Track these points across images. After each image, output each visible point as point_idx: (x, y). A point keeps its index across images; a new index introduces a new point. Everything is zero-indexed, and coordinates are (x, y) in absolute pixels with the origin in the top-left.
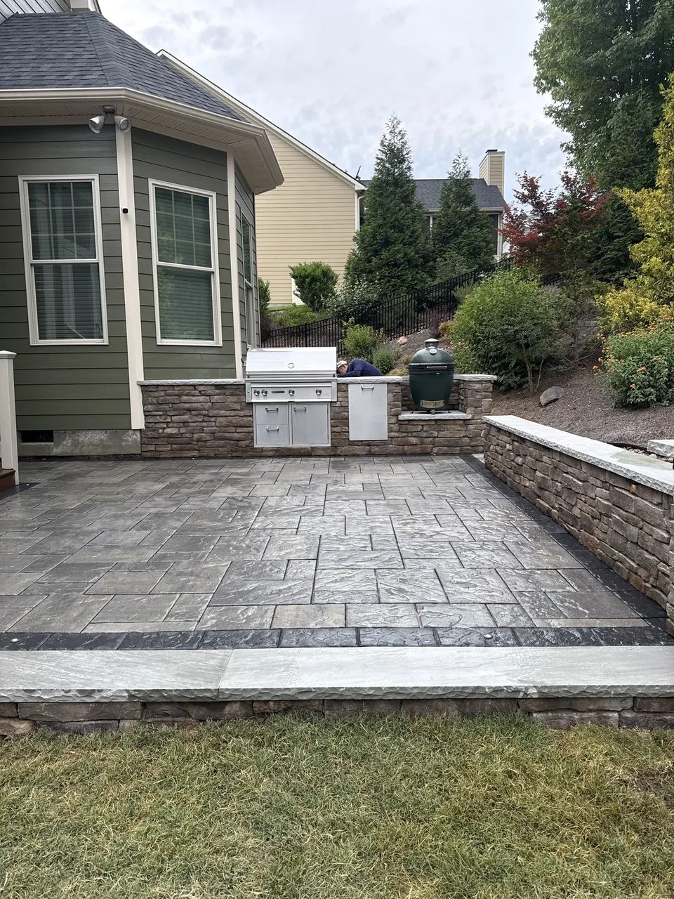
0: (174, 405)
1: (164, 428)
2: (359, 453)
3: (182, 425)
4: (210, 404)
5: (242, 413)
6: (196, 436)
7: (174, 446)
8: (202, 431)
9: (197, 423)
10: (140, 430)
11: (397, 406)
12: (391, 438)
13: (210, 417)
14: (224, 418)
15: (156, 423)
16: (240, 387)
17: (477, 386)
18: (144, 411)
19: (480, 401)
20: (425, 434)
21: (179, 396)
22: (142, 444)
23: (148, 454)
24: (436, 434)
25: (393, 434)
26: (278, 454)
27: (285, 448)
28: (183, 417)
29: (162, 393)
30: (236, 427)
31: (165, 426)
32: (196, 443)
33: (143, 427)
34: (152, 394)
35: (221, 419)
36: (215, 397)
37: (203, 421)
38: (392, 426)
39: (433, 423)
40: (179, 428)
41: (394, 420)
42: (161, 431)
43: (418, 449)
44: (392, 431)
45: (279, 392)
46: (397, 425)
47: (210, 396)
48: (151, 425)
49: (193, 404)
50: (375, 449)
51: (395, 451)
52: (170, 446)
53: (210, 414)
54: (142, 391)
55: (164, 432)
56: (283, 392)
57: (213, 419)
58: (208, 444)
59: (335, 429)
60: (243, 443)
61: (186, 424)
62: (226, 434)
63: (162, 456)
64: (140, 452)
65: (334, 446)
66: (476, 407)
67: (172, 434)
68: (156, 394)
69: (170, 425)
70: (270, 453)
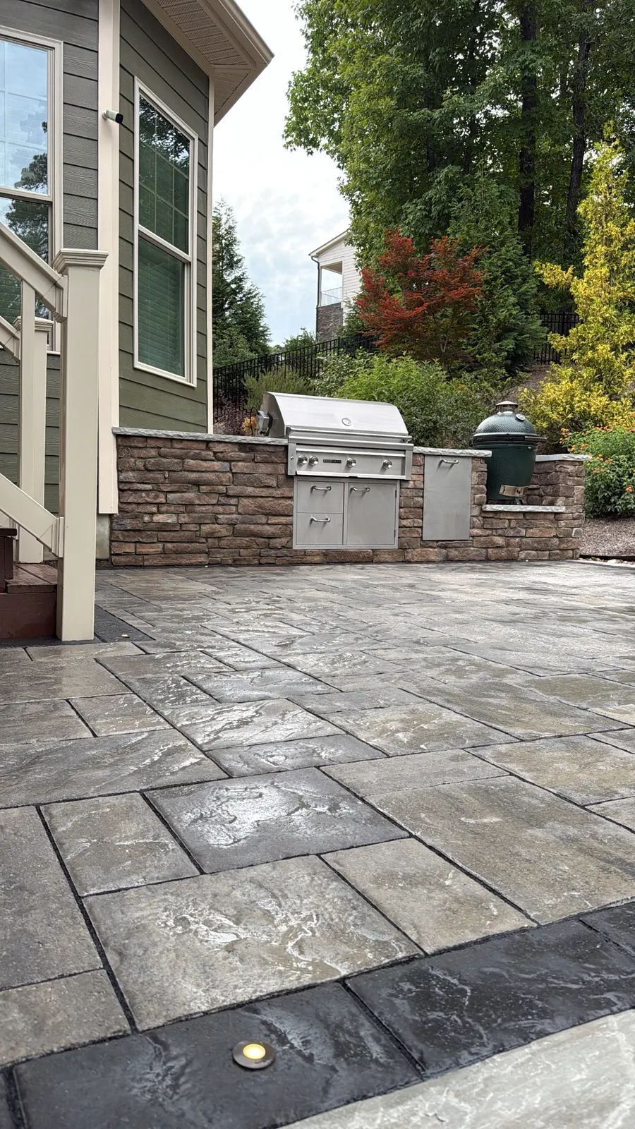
0: (172, 474)
1: (152, 514)
2: (433, 558)
3: (182, 509)
4: (231, 475)
5: (278, 493)
6: (205, 528)
7: (169, 545)
8: (215, 520)
9: (208, 507)
10: (111, 516)
11: (481, 491)
12: (473, 537)
13: (228, 496)
14: (251, 500)
15: (139, 504)
16: (278, 449)
17: (570, 468)
18: (120, 482)
19: (572, 488)
20: (512, 533)
21: (182, 458)
22: (111, 541)
23: (123, 559)
24: (523, 532)
25: (475, 531)
26: (328, 560)
27: (337, 551)
28: (186, 495)
29: (153, 452)
30: (266, 515)
31: (155, 509)
32: (204, 540)
33: (115, 510)
34: (136, 451)
35: (245, 501)
36: (240, 464)
37: (218, 504)
38: (475, 519)
39: (521, 517)
40: (177, 514)
41: (476, 512)
42: (147, 518)
43: (503, 553)
44: (473, 528)
45: (333, 461)
46: (480, 518)
47: (230, 461)
48: (130, 508)
49: (204, 474)
50: (453, 553)
51: (478, 555)
52: (161, 545)
53: (231, 493)
54: (118, 447)
55: (152, 521)
56: (339, 462)
57: (233, 501)
58: (224, 543)
59: (405, 523)
60: (277, 542)
61: (190, 507)
62: (252, 527)
63: (146, 563)
64: (107, 556)
65: (403, 549)
66: (567, 497)
67: (166, 524)
68: (143, 453)
69: (164, 508)
70: (317, 559)
